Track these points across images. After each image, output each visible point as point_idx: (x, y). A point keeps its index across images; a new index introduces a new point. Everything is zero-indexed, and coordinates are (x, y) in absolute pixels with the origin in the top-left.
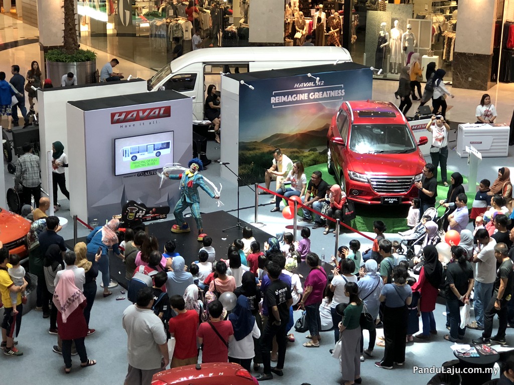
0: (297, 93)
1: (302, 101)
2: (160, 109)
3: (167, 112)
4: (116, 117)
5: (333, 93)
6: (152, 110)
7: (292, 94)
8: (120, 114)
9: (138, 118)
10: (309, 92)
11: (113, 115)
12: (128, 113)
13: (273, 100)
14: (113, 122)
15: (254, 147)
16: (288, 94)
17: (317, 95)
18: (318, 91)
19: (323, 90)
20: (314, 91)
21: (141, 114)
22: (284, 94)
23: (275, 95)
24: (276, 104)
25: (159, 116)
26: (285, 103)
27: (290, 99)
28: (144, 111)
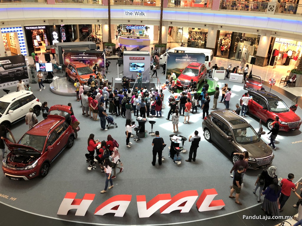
0: (183, 59)
1: (184, 61)
2: (142, 58)
3: (144, 59)
4: (131, 58)
5: (193, 60)
6: (140, 58)
7: (182, 59)
8: (132, 58)
9: (136, 59)
10: (186, 59)
11: (130, 58)
12: (134, 58)
13: (176, 60)
14: (130, 59)
15: (170, 70)
16: (180, 59)
17: (189, 60)
18: (189, 59)
19: (190, 59)
20: (188, 59)
21: (137, 58)
22: (179, 59)
23: (177, 59)
24: (177, 61)
25: (141, 59)
26: (179, 61)
27: (181, 60)
28: (138, 58)
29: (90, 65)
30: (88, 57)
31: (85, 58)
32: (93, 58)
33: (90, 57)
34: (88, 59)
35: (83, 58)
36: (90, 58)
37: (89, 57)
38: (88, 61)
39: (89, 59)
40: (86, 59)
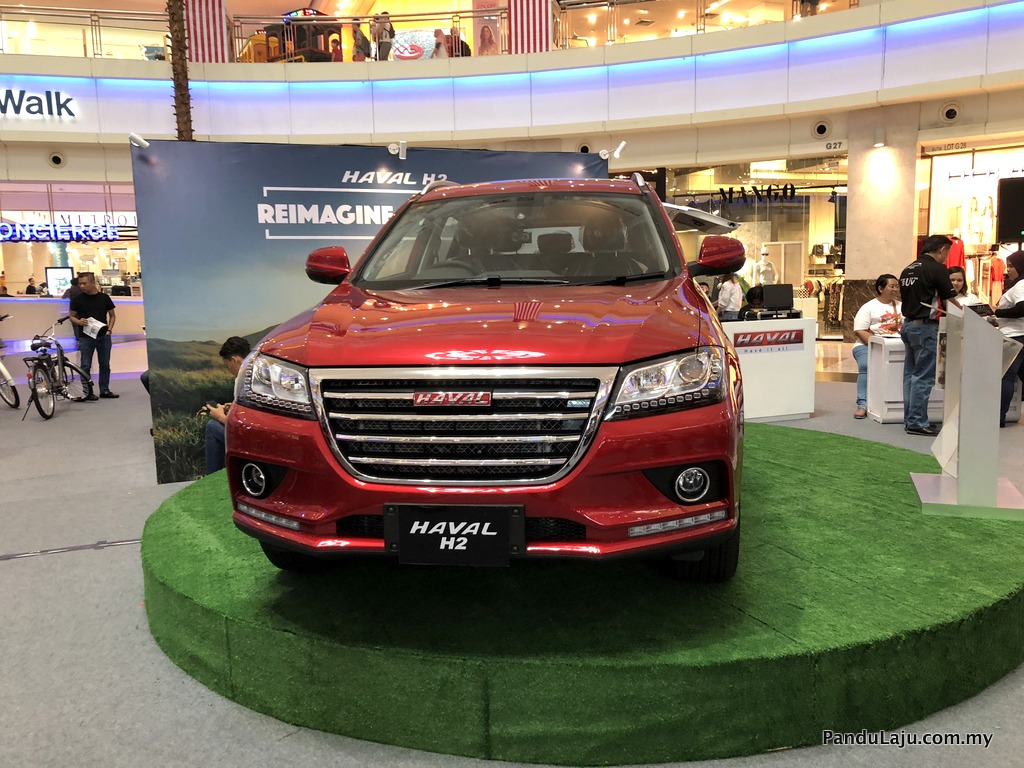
0: (355, 200)
7: (335, 201)
13: (265, 213)
15: (205, 357)
16: (321, 200)
23: (273, 199)
24: (276, 228)
26: (309, 228)
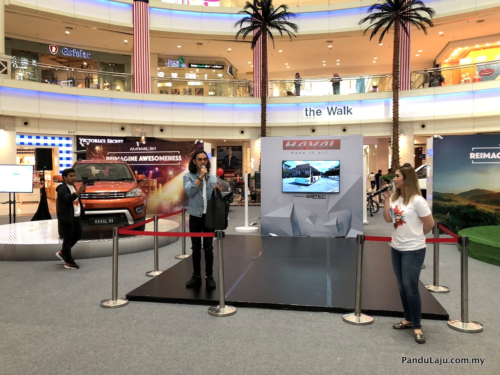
4: (288, 145)
6: (321, 141)
9: (308, 147)
11: (285, 142)
12: (299, 142)
13: (472, 156)
14: (285, 148)
21: (311, 144)
22: (486, 152)
25: (328, 148)
27: (494, 156)
28: (314, 142)
29: (158, 183)
30: (154, 155)
31: (145, 158)
32: (170, 158)
33: (162, 155)
34: (155, 162)
35: (141, 159)
36: (161, 158)
37: (159, 155)
38: (153, 168)
39: (159, 162)
40: (148, 162)
